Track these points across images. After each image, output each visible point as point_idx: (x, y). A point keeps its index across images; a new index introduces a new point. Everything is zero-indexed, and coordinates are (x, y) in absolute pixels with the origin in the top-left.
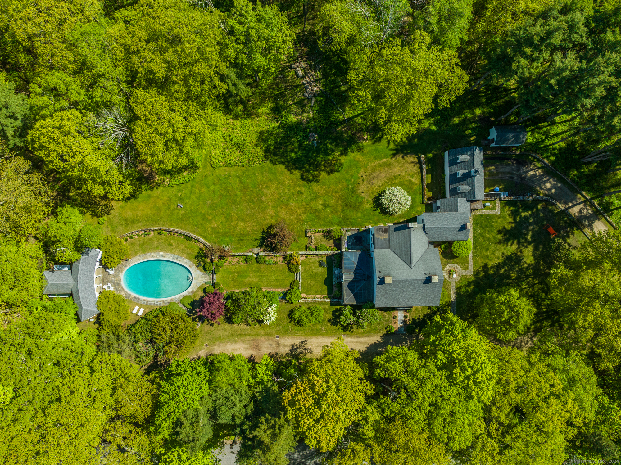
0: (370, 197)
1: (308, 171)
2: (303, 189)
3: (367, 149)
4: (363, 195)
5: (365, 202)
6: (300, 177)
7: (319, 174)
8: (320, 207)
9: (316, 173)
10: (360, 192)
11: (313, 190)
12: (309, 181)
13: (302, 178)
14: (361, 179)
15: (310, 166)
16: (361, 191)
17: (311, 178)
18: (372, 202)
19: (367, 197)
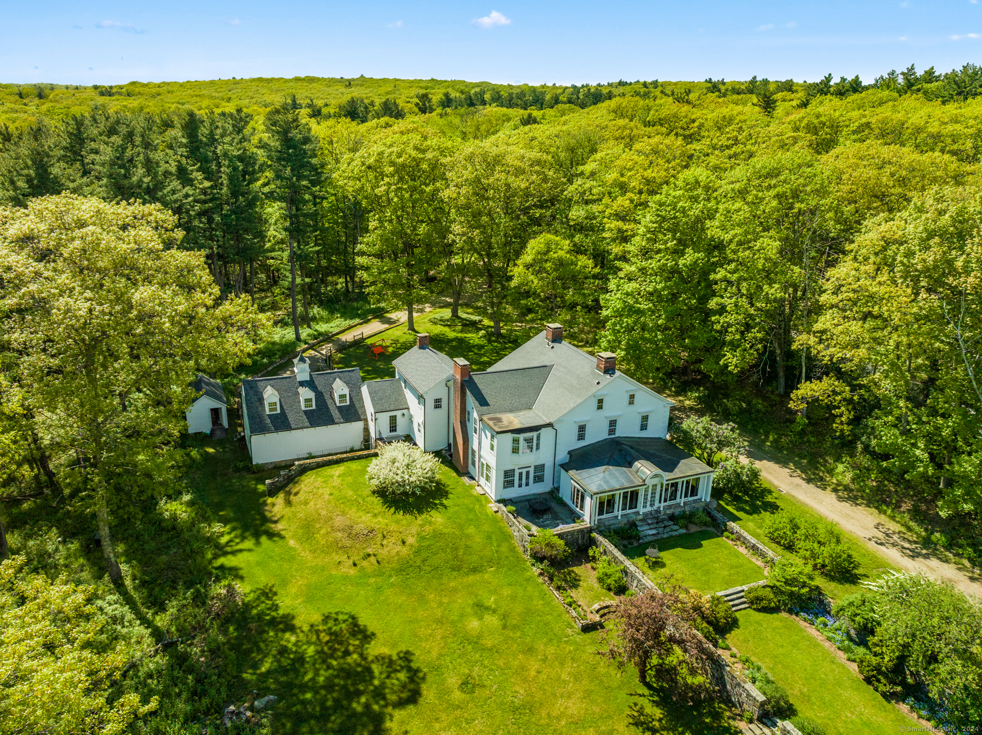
0: (409, 525)
1: (379, 694)
2: (453, 681)
3: (263, 579)
4: (410, 540)
5: (428, 528)
6: (411, 708)
7: (378, 659)
8: (492, 621)
9: (376, 669)
10: (405, 551)
11: (441, 655)
12: (415, 676)
13: (412, 697)
14: (365, 564)
15: (359, 693)
16: (399, 548)
17: (402, 676)
18: (424, 516)
19: (414, 529)
